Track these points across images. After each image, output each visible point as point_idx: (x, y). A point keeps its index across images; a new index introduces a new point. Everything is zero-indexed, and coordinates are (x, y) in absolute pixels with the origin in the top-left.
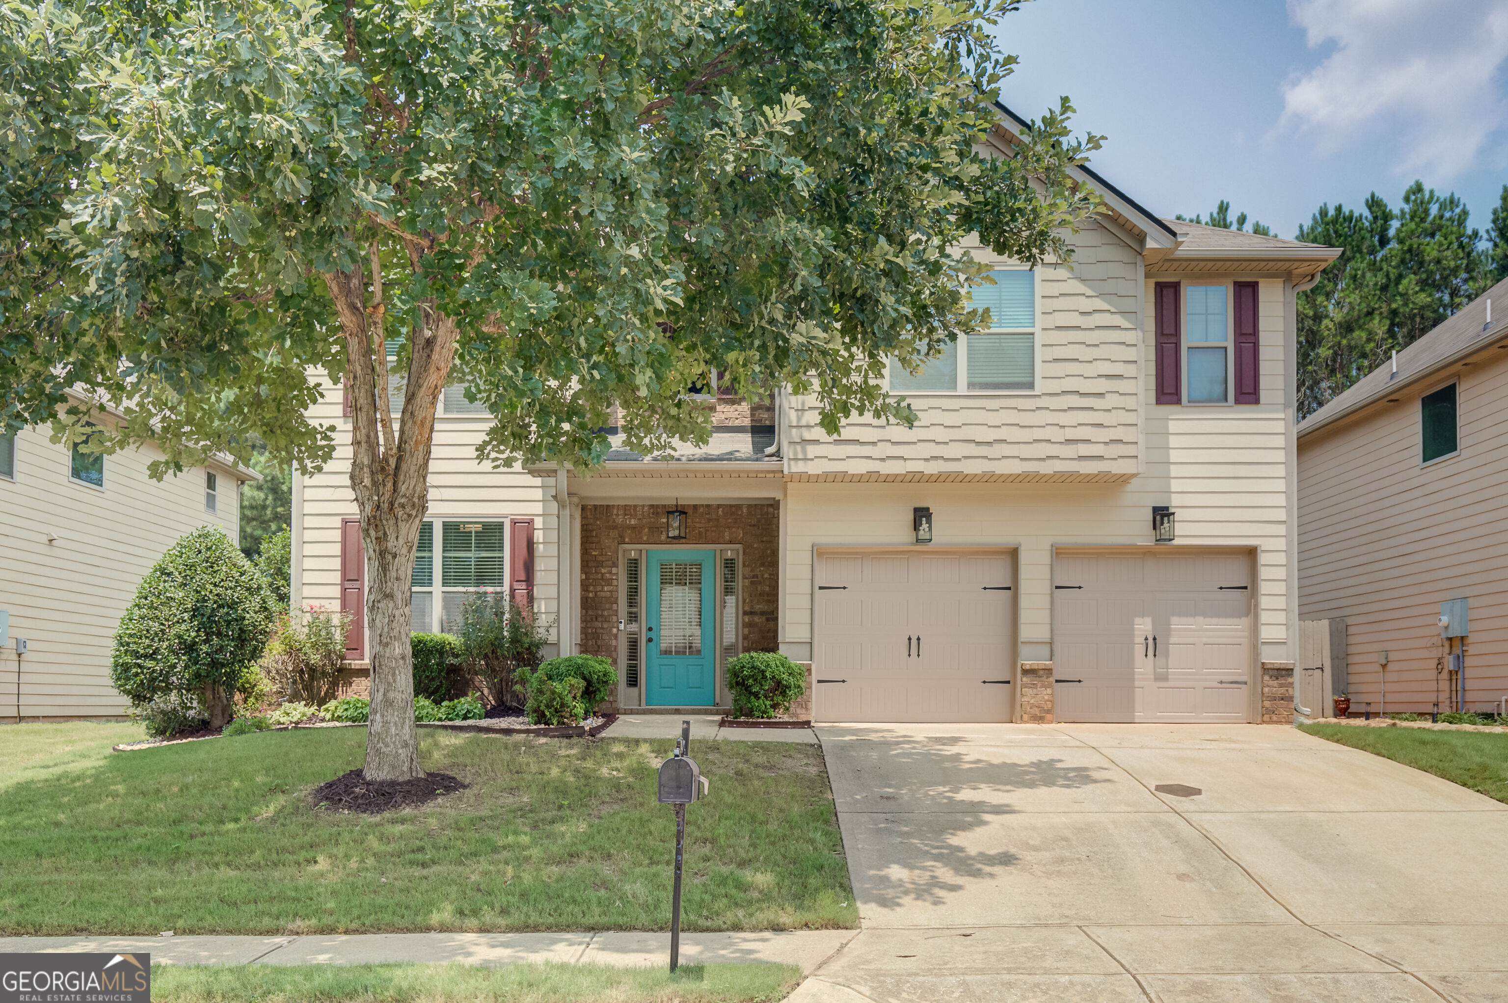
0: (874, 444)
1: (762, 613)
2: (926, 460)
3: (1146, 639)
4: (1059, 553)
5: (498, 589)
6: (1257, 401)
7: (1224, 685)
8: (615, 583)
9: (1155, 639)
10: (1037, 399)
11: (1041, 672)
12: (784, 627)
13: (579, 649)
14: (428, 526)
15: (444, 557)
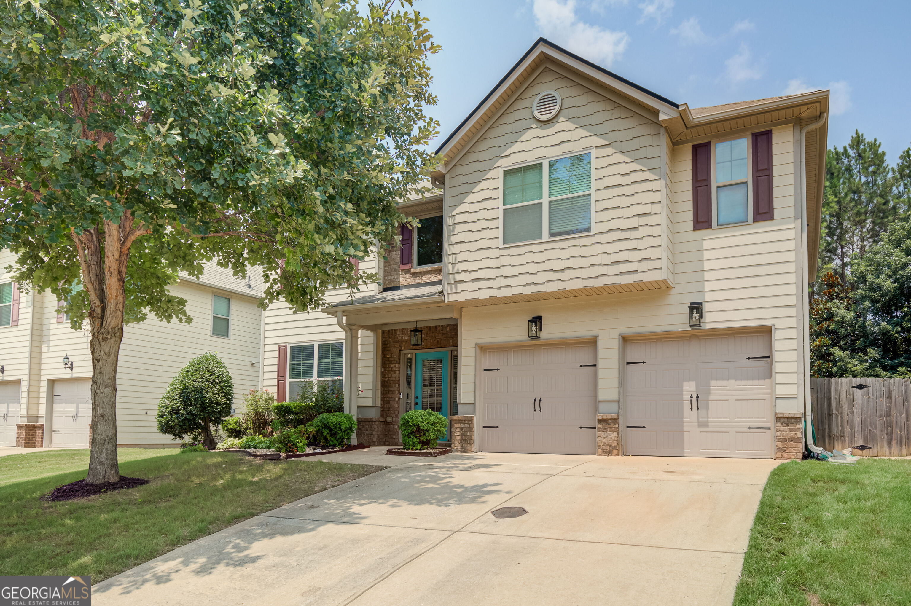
0: (494, 279)
2: (524, 285)
3: (691, 397)
4: (625, 340)
5: (341, 378)
6: (771, 218)
7: (751, 430)
8: (397, 372)
9: (698, 397)
10: (593, 237)
11: (610, 421)
12: (460, 395)
13: (380, 409)
14: (312, 347)
15: (319, 363)
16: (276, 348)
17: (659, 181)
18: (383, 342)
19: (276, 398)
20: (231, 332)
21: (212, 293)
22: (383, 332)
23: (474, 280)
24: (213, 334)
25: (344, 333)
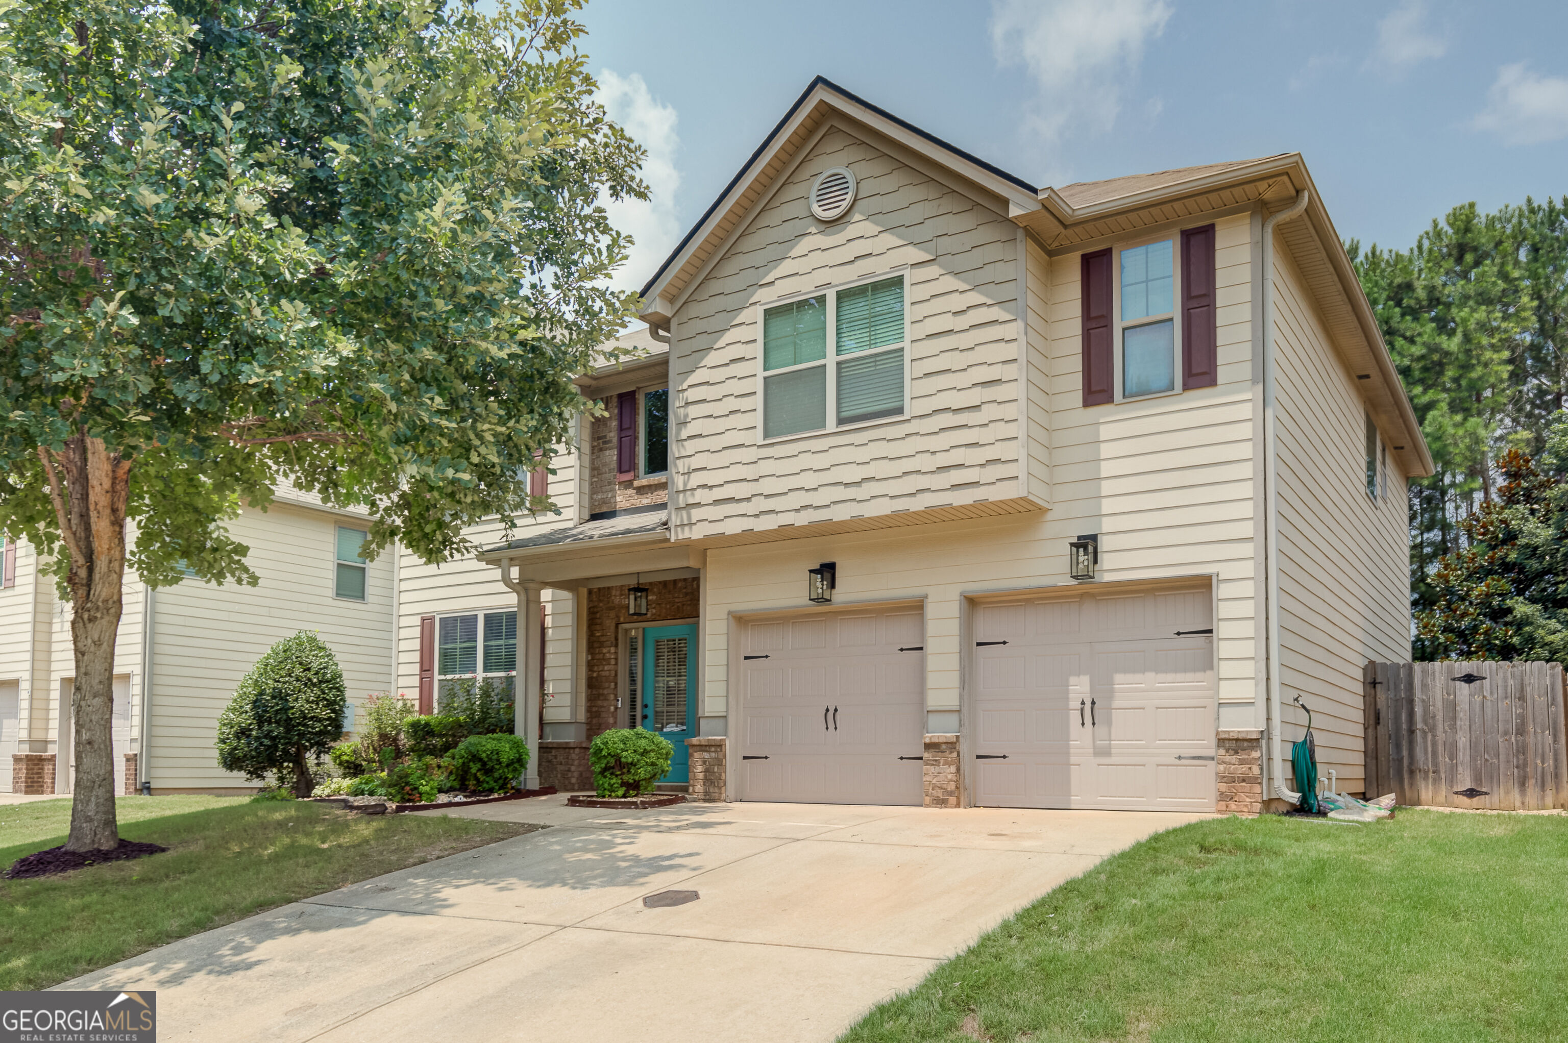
0: (748, 499)
2: (797, 510)
3: (1083, 703)
4: (972, 603)
6: (1213, 383)
7: (1183, 762)
8: (615, 661)
9: (1093, 703)
10: (906, 425)
11: (944, 746)
12: (703, 701)
13: (584, 727)
14: (474, 619)
15: (485, 646)
16: (417, 621)
17: (1014, 324)
18: (589, 609)
19: (417, 708)
20: (369, 590)
21: (336, 522)
22: (590, 592)
23: (717, 502)
24: (338, 594)
25: (515, 595)
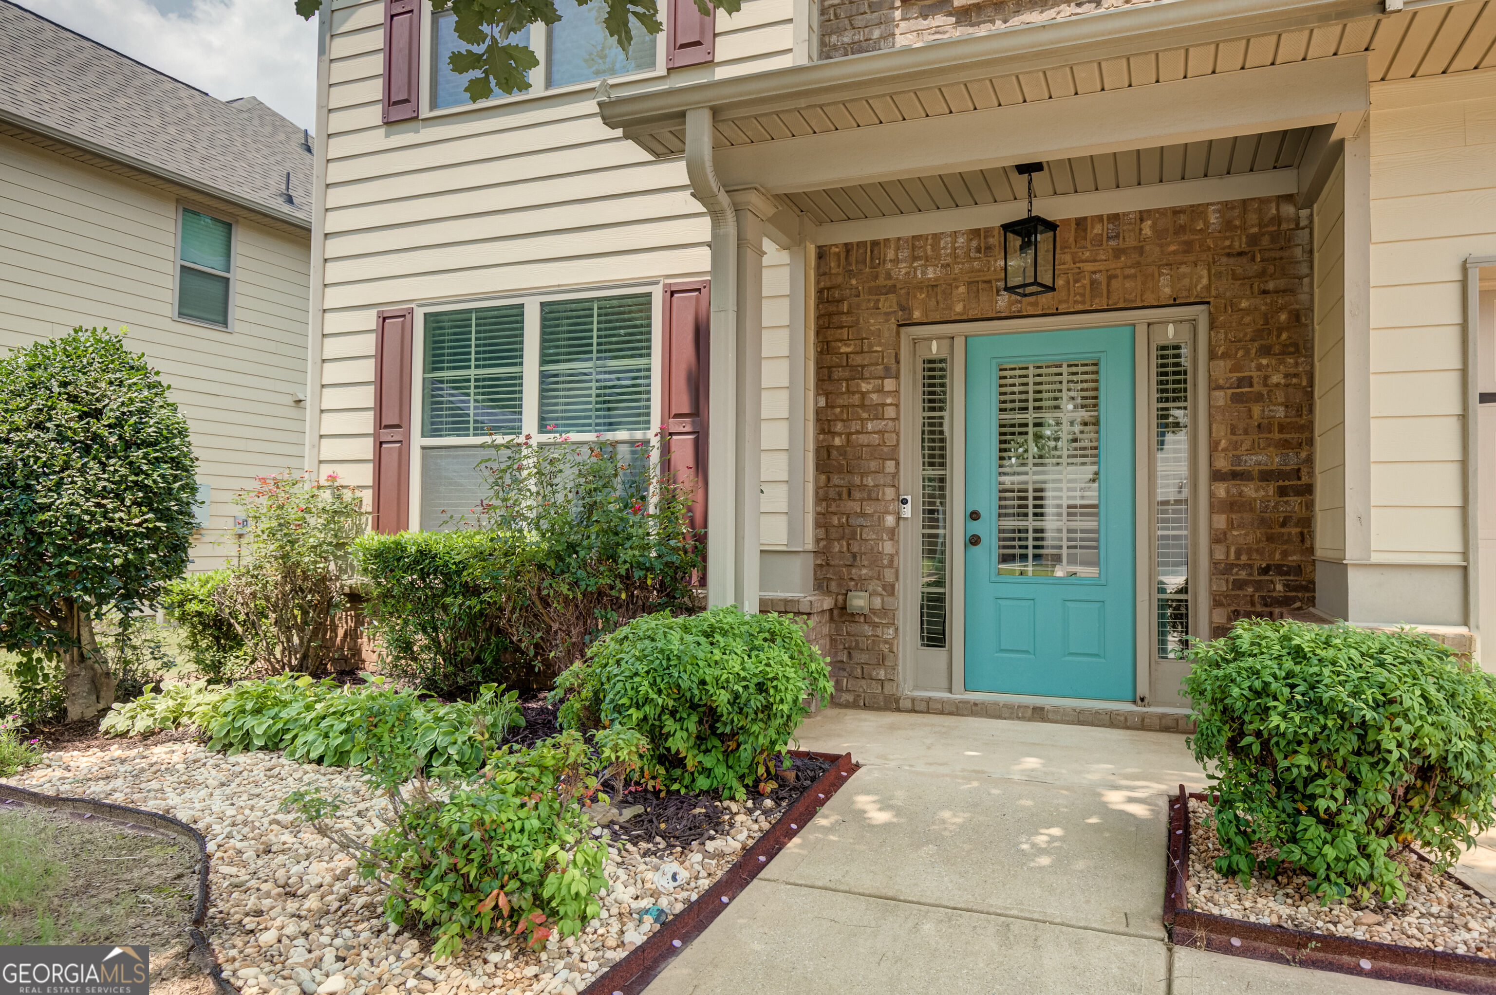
1: (1266, 476)
5: (639, 435)
8: (890, 412)
13: (810, 560)
14: (516, 314)
15: (544, 376)
16: (370, 320)
18: (820, 292)
19: (368, 504)
21: (178, 201)
22: (822, 254)
24: (181, 314)
25: (707, 221)
